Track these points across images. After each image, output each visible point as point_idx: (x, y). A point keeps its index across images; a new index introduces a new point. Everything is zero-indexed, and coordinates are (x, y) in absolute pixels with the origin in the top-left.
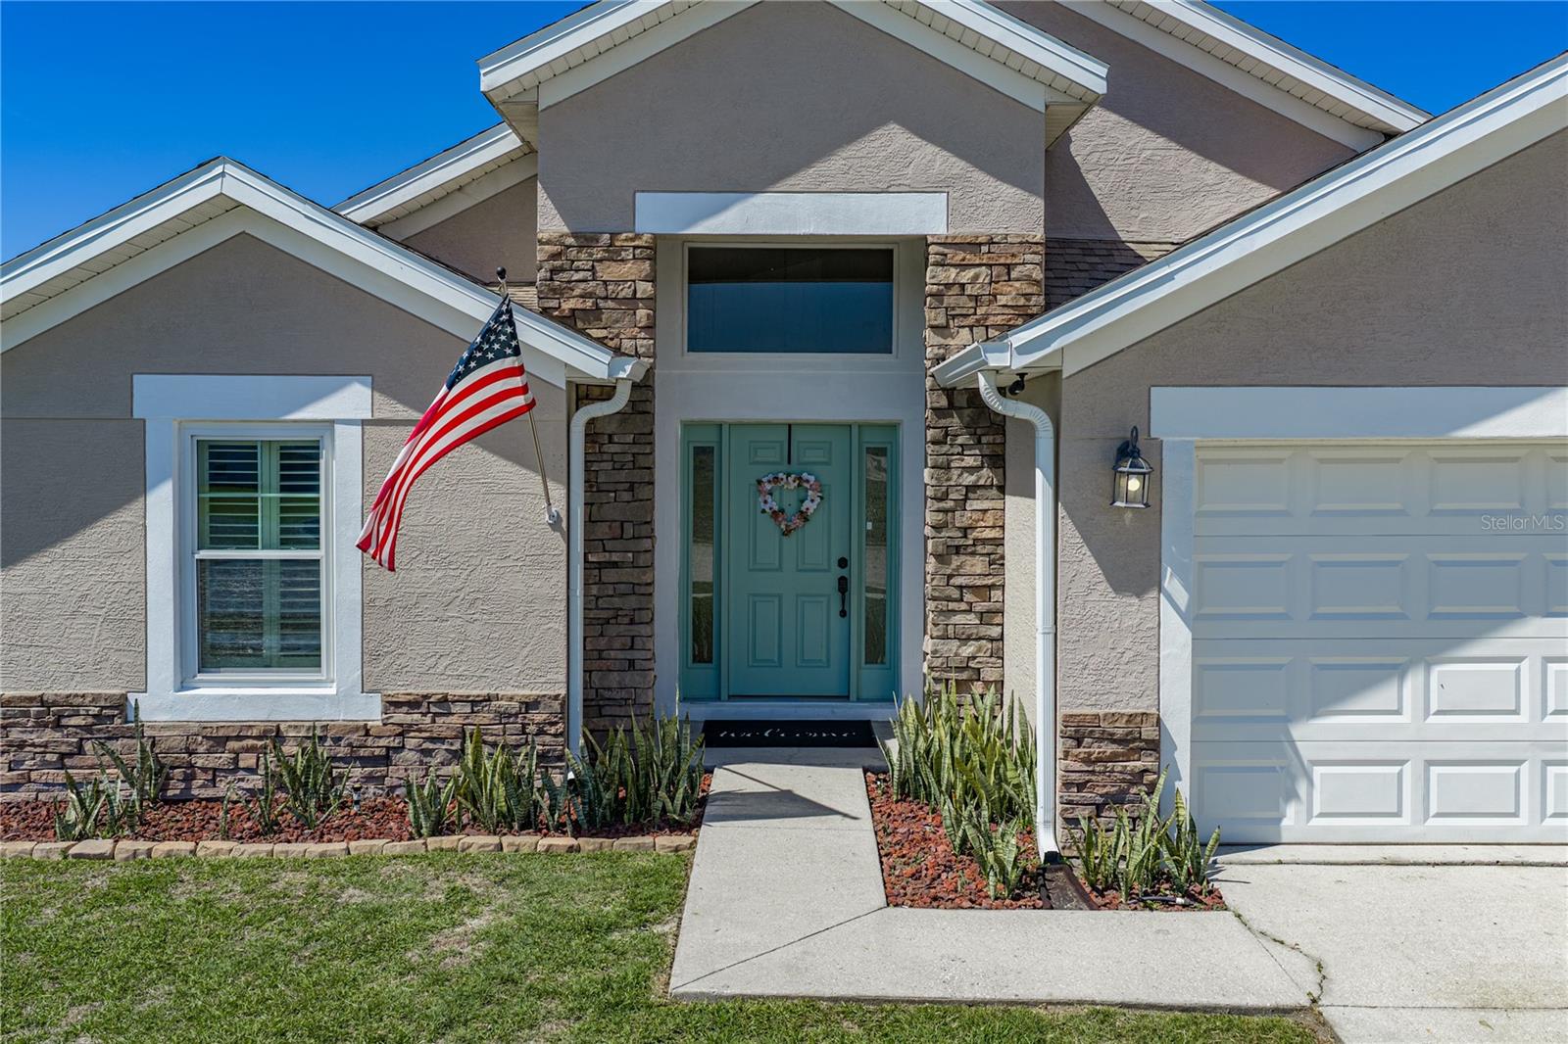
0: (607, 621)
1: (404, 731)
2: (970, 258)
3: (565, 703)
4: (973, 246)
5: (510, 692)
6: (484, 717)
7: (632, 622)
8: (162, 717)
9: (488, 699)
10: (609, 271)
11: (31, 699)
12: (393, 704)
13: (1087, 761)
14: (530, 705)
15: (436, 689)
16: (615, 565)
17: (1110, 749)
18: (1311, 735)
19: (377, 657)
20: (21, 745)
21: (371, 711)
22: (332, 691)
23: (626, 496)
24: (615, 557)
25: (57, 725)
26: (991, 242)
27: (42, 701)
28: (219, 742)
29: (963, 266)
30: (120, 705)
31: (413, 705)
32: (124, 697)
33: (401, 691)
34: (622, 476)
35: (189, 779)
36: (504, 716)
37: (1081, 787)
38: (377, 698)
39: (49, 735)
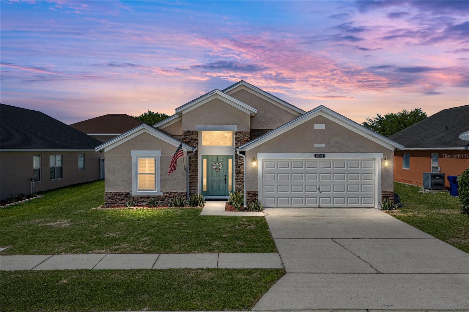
0: (192, 183)
1: (166, 196)
2: (240, 134)
3: (187, 193)
4: (241, 132)
5: (179, 191)
6: (176, 195)
7: (195, 183)
8: (134, 195)
9: (177, 192)
10: (192, 136)
11: (118, 192)
12: (164, 193)
13: (249, 197)
14: (182, 193)
15: (170, 191)
16: (193, 175)
17: (252, 195)
19: (162, 187)
20: (116, 198)
21: (161, 194)
22: (156, 191)
23: (194, 166)
24: (193, 174)
25: (121, 196)
26: (243, 132)
27: (119, 193)
28: (142, 198)
29: (239, 135)
30: (129, 193)
31: (167, 193)
32: (129, 192)
33: (165, 191)
34: (194, 163)
35: (138, 203)
36: (178, 194)
37: (249, 200)
38: (162, 192)
39: (120, 197)
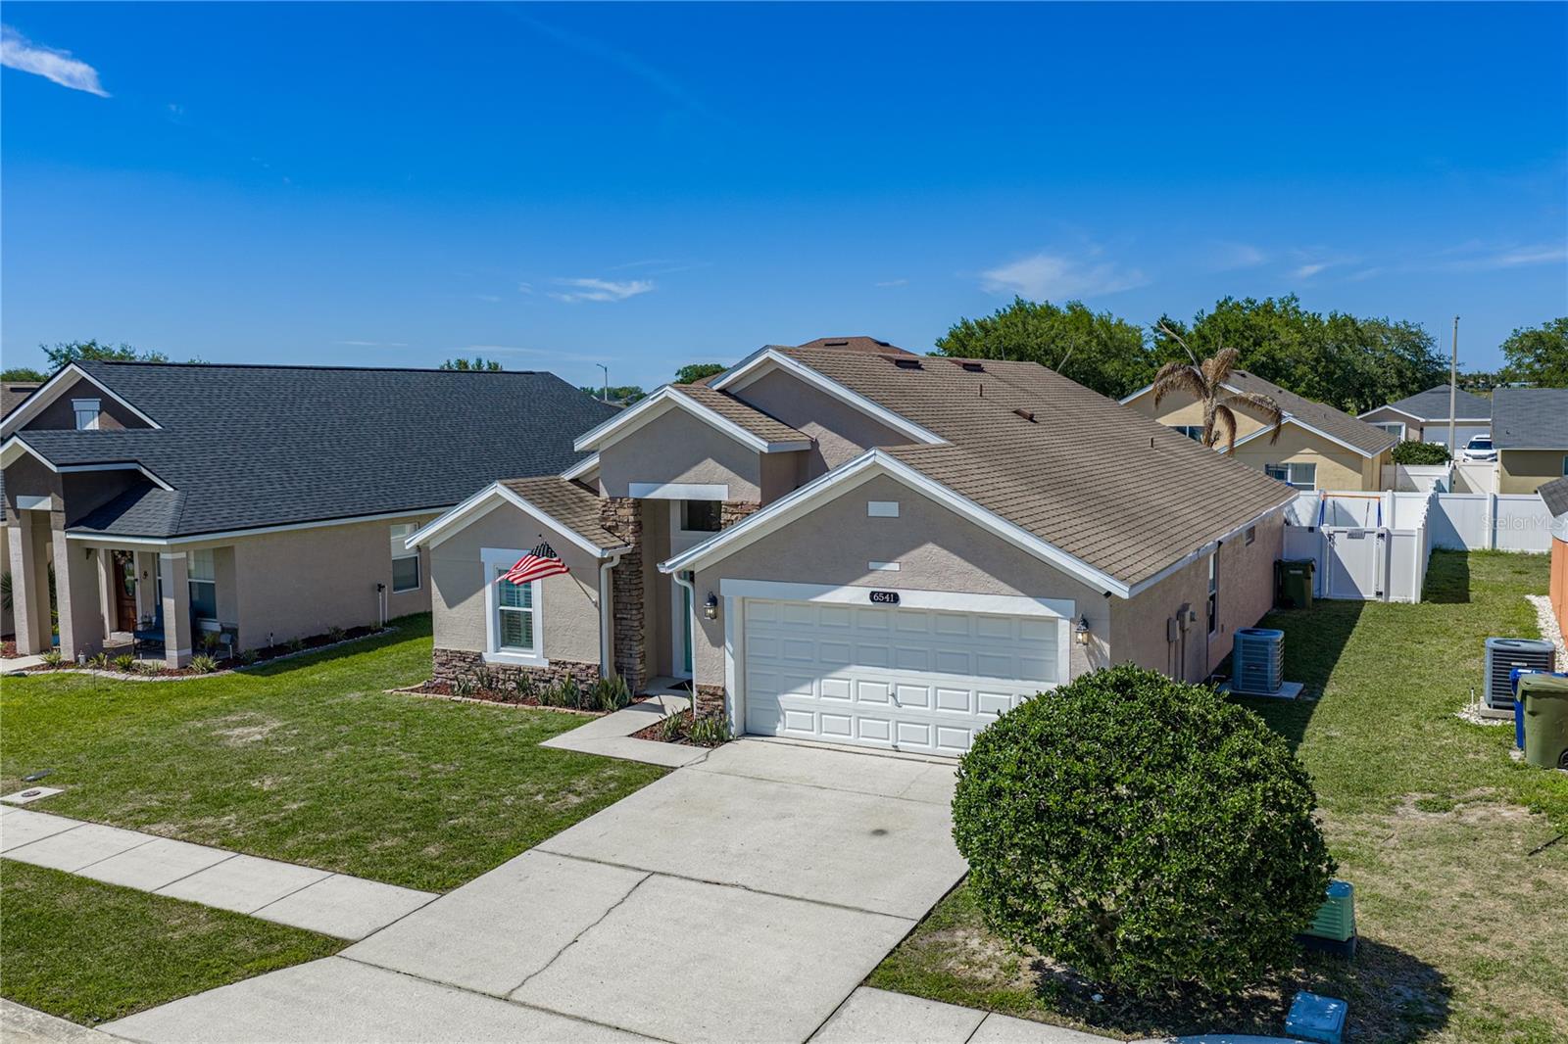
0: (623, 639)
1: (554, 672)
2: (735, 510)
3: (599, 668)
4: (736, 506)
5: (585, 662)
6: (576, 670)
7: (631, 640)
8: (491, 661)
9: (577, 664)
10: (621, 512)
11: (457, 652)
12: (551, 663)
13: (702, 700)
14: (589, 667)
15: (562, 659)
16: (626, 619)
17: (708, 697)
18: (785, 700)
19: (548, 646)
20: (455, 666)
21: (545, 665)
22: (534, 657)
23: (628, 594)
24: (625, 616)
25: (464, 661)
26: (742, 504)
27: (459, 652)
28: (505, 671)
29: (733, 514)
30: (480, 656)
31: (556, 664)
32: (481, 653)
33: (554, 659)
34: (626, 587)
35: (497, 682)
36: (581, 670)
37: (702, 709)
38: (547, 660)
39: (462, 664)
